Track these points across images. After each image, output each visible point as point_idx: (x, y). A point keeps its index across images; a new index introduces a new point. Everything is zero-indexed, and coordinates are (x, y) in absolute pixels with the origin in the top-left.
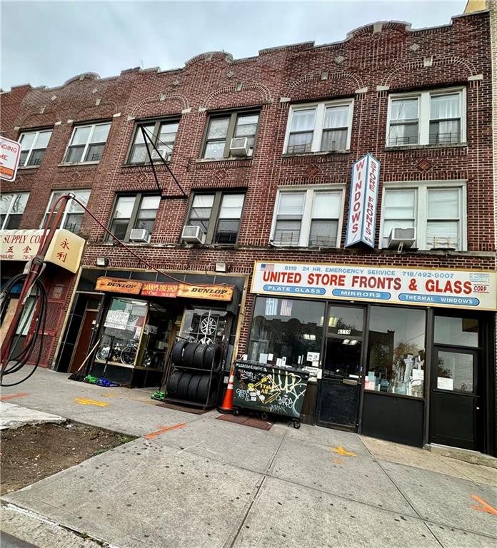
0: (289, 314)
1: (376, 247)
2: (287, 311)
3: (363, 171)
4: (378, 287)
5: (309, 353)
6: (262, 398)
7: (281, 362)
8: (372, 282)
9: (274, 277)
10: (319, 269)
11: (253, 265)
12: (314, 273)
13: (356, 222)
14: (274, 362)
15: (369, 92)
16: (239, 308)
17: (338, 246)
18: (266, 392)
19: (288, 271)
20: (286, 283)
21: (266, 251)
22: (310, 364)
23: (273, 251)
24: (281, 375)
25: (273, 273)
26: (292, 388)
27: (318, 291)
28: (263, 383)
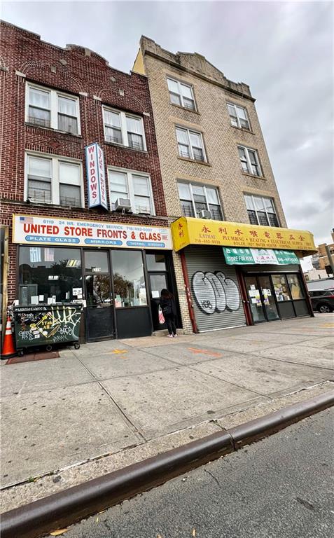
0: (53, 260)
1: (109, 209)
2: (50, 257)
3: (94, 153)
4: (114, 237)
5: (74, 289)
6: (45, 333)
7: (52, 301)
8: (110, 234)
9: (34, 228)
10: (72, 223)
11: (11, 217)
12: (69, 226)
13: (94, 190)
14: (45, 300)
15: (89, 97)
16: (3, 257)
17: (83, 206)
18: (48, 327)
19: (46, 224)
20: (46, 234)
21: (22, 206)
22: (76, 297)
23: (29, 206)
24: (59, 310)
25: (32, 226)
26: (70, 318)
27: (74, 241)
28: (44, 321)
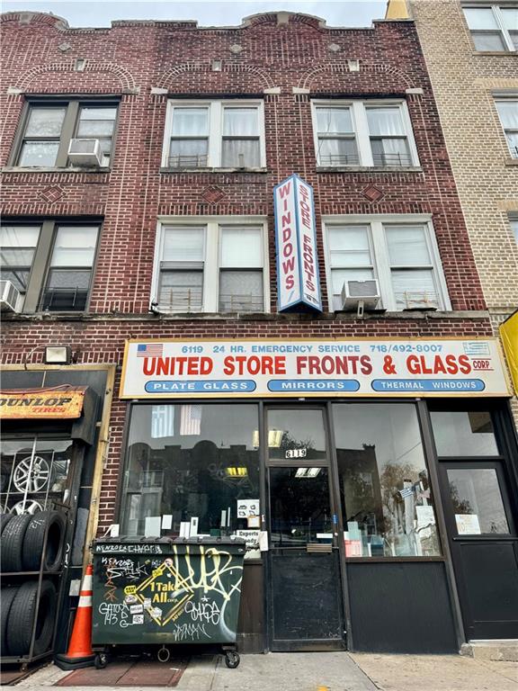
0: (197, 432)
1: (326, 309)
2: (192, 426)
3: (290, 198)
4: (338, 372)
5: (240, 503)
6: (156, 613)
7: (189, 530)
8: (328, 365)
9: (163, 366)
10: (240, 348)
11: (122, 346)
12: (234, 355)
13: (290, 273)
14: (174, 531)
15: (284, 94)
16: (98, 430)
17: (268, 310)
18: (164, 598)
19: (188, 355)
20: (185, 376)
21: (145, 322)
22: (243, 524)
23: (158, 322)
24: (191, 556)
25: (160, 360)
26: (216, 579)
27: (244, 386)
28: (156, 581)
